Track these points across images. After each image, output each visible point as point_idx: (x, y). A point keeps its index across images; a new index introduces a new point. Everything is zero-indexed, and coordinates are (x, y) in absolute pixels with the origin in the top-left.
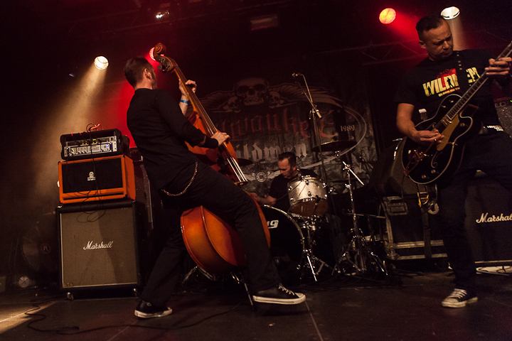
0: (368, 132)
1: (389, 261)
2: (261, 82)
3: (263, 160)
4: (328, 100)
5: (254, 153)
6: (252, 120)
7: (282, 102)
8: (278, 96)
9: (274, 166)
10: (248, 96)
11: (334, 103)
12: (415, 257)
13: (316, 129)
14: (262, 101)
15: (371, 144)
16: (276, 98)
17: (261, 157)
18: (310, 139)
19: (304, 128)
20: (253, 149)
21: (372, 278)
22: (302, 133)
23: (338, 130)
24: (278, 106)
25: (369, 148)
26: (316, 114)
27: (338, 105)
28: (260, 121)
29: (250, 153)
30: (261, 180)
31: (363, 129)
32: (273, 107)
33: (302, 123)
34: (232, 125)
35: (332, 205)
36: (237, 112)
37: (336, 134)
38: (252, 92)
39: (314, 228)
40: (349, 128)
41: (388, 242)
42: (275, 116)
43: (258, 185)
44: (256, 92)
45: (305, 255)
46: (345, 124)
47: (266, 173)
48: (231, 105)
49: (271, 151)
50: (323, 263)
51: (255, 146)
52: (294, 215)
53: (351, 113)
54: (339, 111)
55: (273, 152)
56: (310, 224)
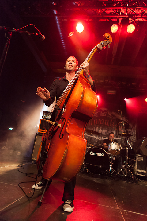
0: (134, 133)
1: (134, 174)
2: (106, 109)
3: (101, 133)
4: (125, 120)
5: (99, 130)
6: (101, 120)
7: (111, 117)
8: (111, 115)
9: (104, 136)
10: (102, 113)
12: (142, 175)
13: (119, 128)
14: (105, 115)
15: (134, 136)
16: (110, 116)
17: (101, 132)
18: (117, 130)
20: (99, 129)
21: (128, 179)
22: (115, 128)
23: (126, 130)
24: (110, 118)
25: (134, 137)
26: (123, 124)
28: (103, 121)
29: (98, 130)
30: (99, 139)
31: (133, 131)
32: (108, 118)
33: (115, 125)
34: (95, 120)
35: (122, 153)
36: (97, 117)
37: (125, 131)
38: (103, 112)
39: (114, 159)
40: (129, 130)
41: (135, 168)
42: (108, 121)
43: (98, 141)
44: (104, 112)
45: (110, 167)
46: (128, 128)
47: (101, 138)
48: (96, 114)
49: (104, 131)
50: (114, 170)
51: (100, 128)
52: (109, 153)
53: (131, 126)
54: (127, 124)
55: (105, 132)
56: (113, 157)
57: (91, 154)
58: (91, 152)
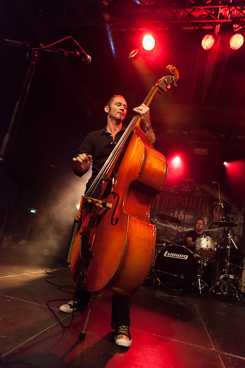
0: (240, 220)
1: (240, 292)
2: (192, 180)
3: (184, 221)
4: (225, 199)
5: (180, 216)
6: (183, 199)
7: (200, 194)
8: (199, 190)
9: (188, 226)
10: (184, 186)
11: (226, 201)
13: (214, 213)
14: (190, 191)
15: (240, 227)
17: (182, 219)
18: (210, 216)
19: (209, 209)
20: (180, 214)
21: (230, 299)
22: (207, 212)
23: (225, 215)
24: (198, 195)
25: (239, 229)
27: (228, 202)
28: (187, 200)
29: (178, 216)
30: (180, 231)
31: (238, 218)
32: (195, 195)
33: (208, 207)
34: (172, 199)
35: (218, 255)
36: (176, 193)
37: (224, 217)
38: (186, 185)
39: (205, 264)
40: (231, 216)
41: (241, 281)
42: (195, 200)
43: (178, 233)
44: (189, 185)
45: (198, 277)
46: (229, 213)
47: (183, 228)
48: (174, 188)
49: (189, 217)
50: (206, 284)
51: (181, 212)
52: (197, 255)
53: (234, 208)
54: (228, 206)
55: (189, 218)
56: (204, 262)
57: (167, 255)
58: (167, 252)
